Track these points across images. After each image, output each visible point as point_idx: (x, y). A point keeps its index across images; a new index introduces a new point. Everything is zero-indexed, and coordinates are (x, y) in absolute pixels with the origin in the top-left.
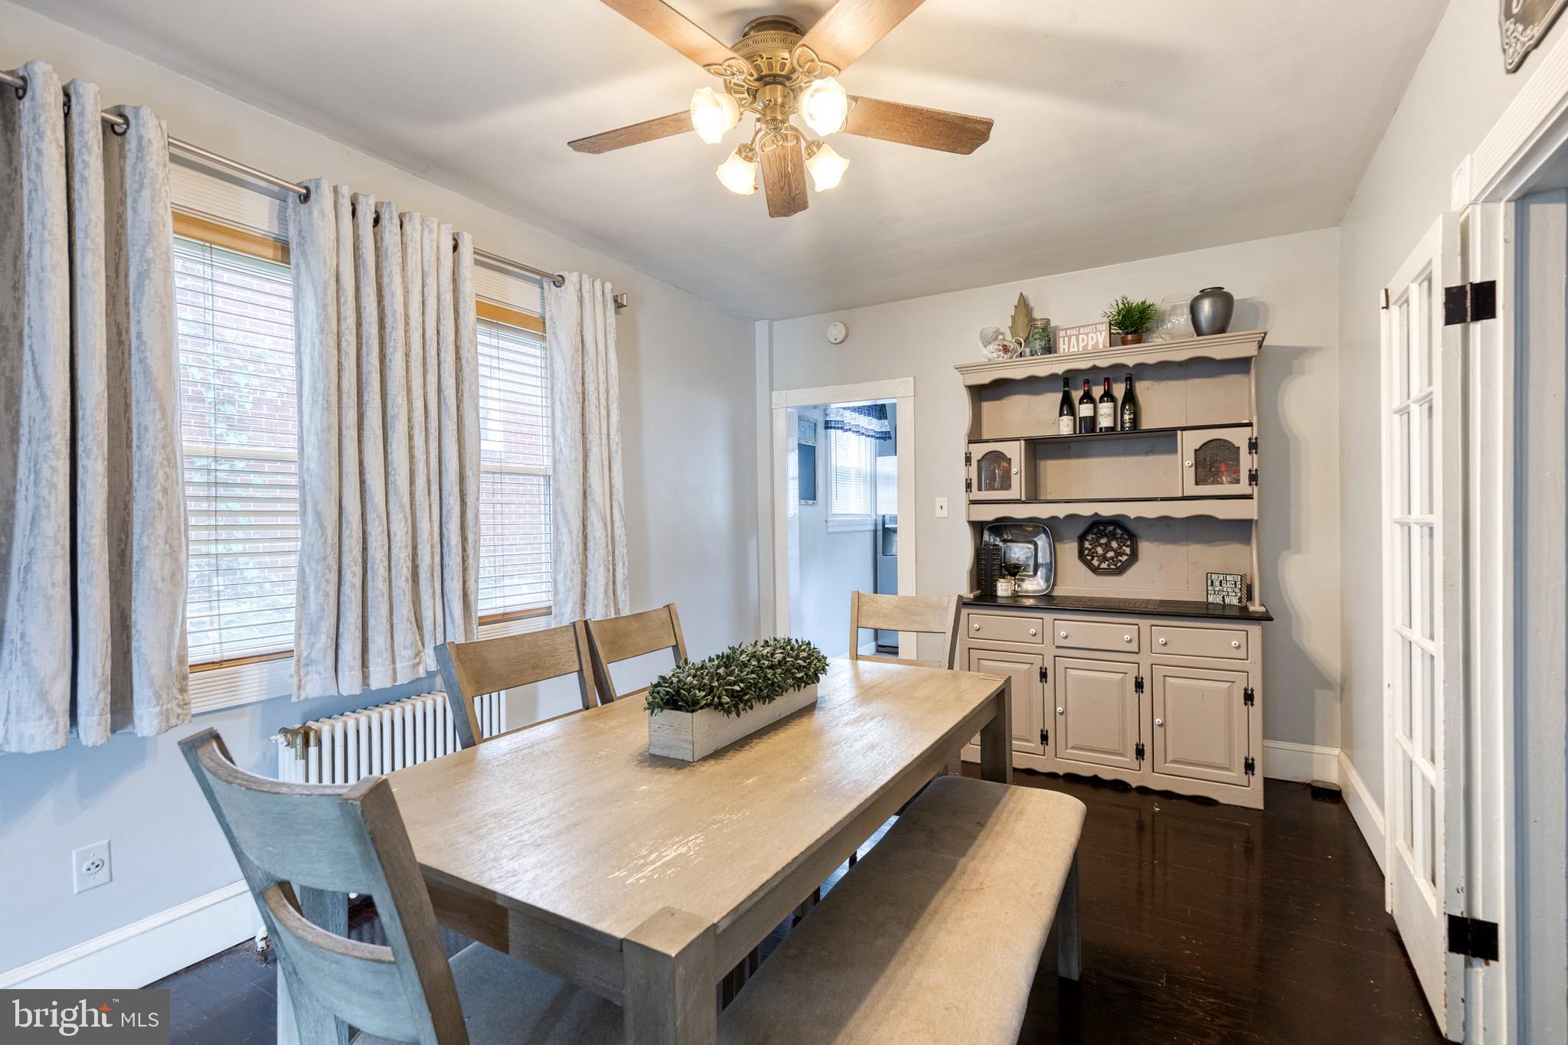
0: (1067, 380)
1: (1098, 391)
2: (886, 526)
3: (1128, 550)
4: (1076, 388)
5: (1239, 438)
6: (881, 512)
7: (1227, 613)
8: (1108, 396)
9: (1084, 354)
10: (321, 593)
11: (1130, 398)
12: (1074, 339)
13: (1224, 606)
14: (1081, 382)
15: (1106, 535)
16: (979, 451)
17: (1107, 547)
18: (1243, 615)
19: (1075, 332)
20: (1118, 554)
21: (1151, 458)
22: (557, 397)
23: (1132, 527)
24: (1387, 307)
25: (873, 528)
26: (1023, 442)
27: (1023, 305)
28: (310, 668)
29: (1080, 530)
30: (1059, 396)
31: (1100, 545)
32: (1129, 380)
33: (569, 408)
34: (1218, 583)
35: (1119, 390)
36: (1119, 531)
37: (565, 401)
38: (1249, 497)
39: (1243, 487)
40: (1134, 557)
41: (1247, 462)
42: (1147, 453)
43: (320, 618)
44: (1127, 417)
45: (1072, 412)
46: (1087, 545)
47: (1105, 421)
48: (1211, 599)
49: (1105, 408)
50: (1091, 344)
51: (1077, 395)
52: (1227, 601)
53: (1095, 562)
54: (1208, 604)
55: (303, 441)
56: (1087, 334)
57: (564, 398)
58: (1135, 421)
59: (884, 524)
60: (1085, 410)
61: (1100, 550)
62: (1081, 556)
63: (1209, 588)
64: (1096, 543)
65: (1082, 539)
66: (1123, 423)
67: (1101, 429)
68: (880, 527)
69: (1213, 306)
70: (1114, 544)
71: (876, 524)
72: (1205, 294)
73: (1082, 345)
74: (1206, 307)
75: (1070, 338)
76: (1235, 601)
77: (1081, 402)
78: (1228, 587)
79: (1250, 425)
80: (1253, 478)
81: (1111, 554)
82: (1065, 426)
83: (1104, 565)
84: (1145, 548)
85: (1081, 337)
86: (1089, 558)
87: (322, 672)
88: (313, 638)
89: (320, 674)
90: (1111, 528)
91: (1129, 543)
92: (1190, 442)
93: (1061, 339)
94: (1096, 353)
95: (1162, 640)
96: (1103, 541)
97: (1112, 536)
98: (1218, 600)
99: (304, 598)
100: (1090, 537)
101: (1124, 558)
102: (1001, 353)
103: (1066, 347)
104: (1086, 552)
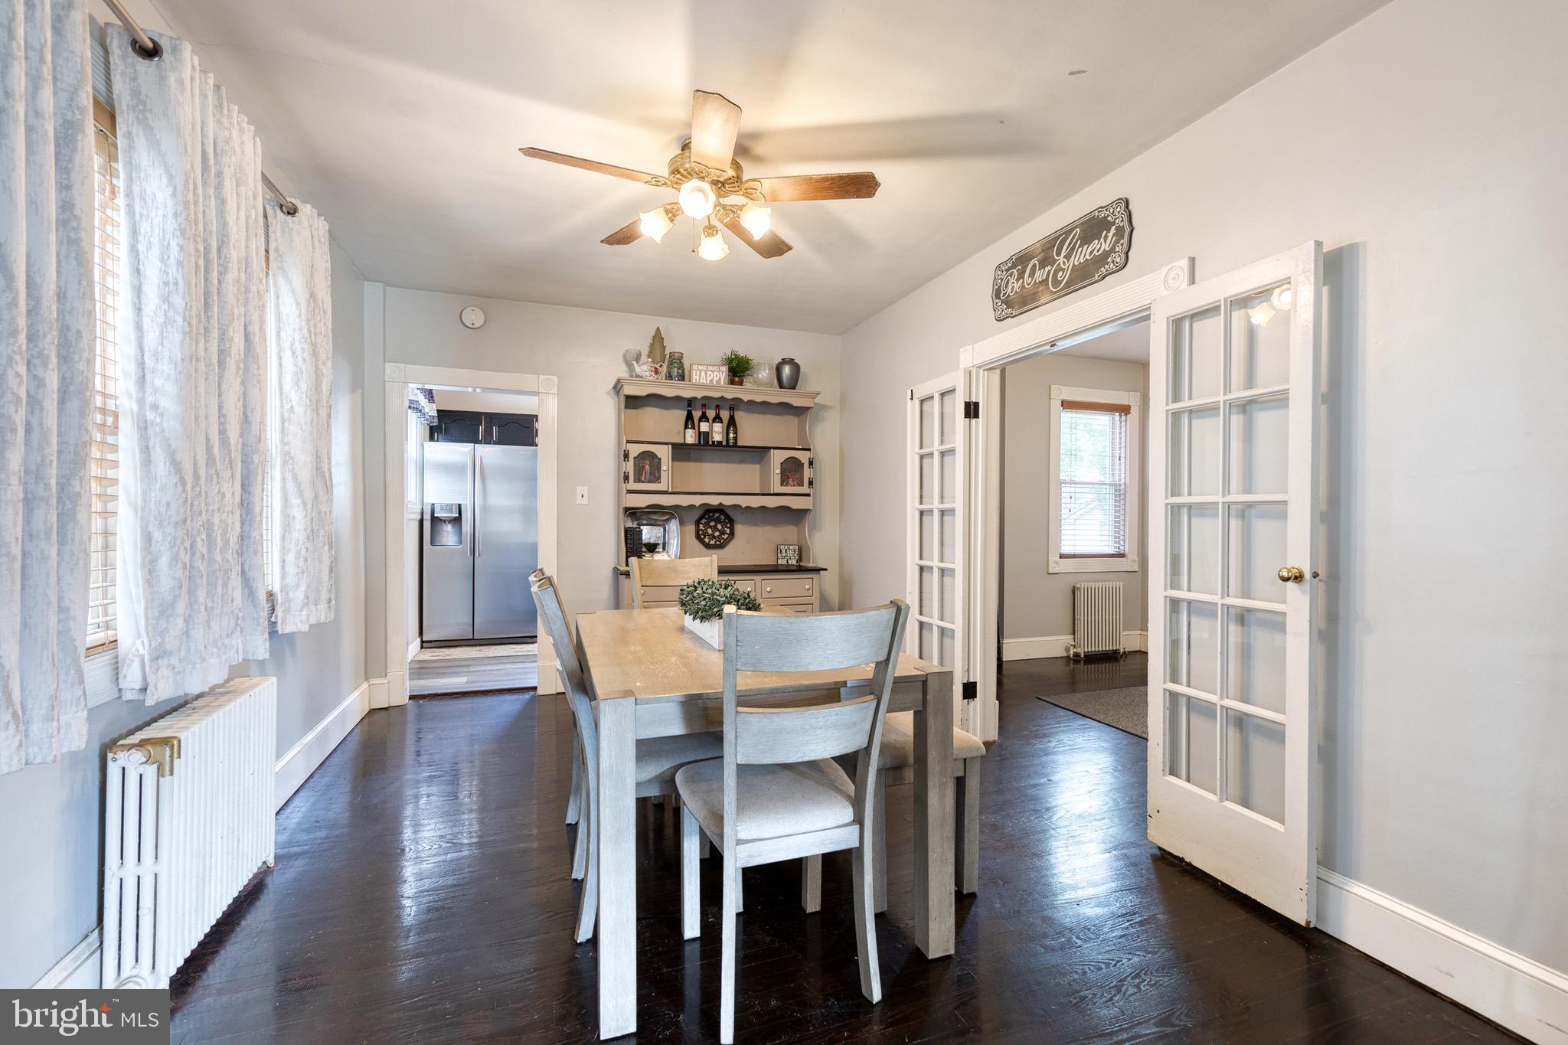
0: (690, 402)
1: (711, 414)
2: (436, 515)
3: (728, 531)
4: (695, 410)
5: (804, 457)
6: (429, 499)
7: (790, 568)
8: (718, 418)
9: (710, 387)
10: (180, 565)
11: (732, 422)
12: (703, 373)
13: (788, 565)
14: (699, 405)
15: (714, 520)
16: (635, 450)
17: (715, 528)
18: (800, 569)
19: (704, 368)
20: (722, 533)
21: (743, 466)
22: (286, 345)
23: (730, 513)
24: (912, 399)
25: (419, 517)
26: (670, 446)
27: (658, 338)
28: (160, 661)
29: (697, 516)
30: (685, 413)
31: (710, 527)
32: (732, 409)
33: (304, 360)
34: (784, 551)
35: (725, 415)
36: (722, 517)
37: (299, 351)
38: (808, 495)
39: (805, 489)
40: (732, 534)
41: (807, 473)
42: (741, 462)
43: (176, 597)
44: (731, 435)
45: (693, 427)
46: (701, 527)
47: (717, 437)
48: (780, 562)
49: (718, 427)
50: (715, 379)
51: (697, 414)
52: (790, 562)
53: (707, 540)
54: (778, 565)
55: (143, 368)
56: (713, 371)
57: (298, 346)
58: (735, 439)
59: (433, 512)
60: (704, 427)
61: (710, 531)
62: (698, 537)
63: (779, 555)
64: (707, 525)
65: (698, 522)
66: (728, 439)
67: (713, 442)
68: (427, 517)
69: (791, 370)
70: (719, 527)
71: (422, 514)
72: (785, 361)
73: (709, 379)
74: (787, 370)
75: (700, 371)
76: (794, 562)
77: (700, 420)
78: (790, 553)
79: (809, 450)
80: (811, 483)
81: (717, 534)
82: (691, 437)
83: (712, 542)
84: (739, 528)
85: (708, 373)
86: (702, 537)
87: (177, 665)
88: (163, 623)
89: (174, 668)
90: (717, 515)
91: (729, 525)
92: (777, 458)
93: (694, 372)
94: (718, 387)
95: (768, 589)
96: (712, 524)
97: (718, 521)
98: (784, 562)
99: (150, 572)
100: (703, 521)
101: (726, 536)
102: (653, 373)
103: (697, 377)
104: (701, 532)
